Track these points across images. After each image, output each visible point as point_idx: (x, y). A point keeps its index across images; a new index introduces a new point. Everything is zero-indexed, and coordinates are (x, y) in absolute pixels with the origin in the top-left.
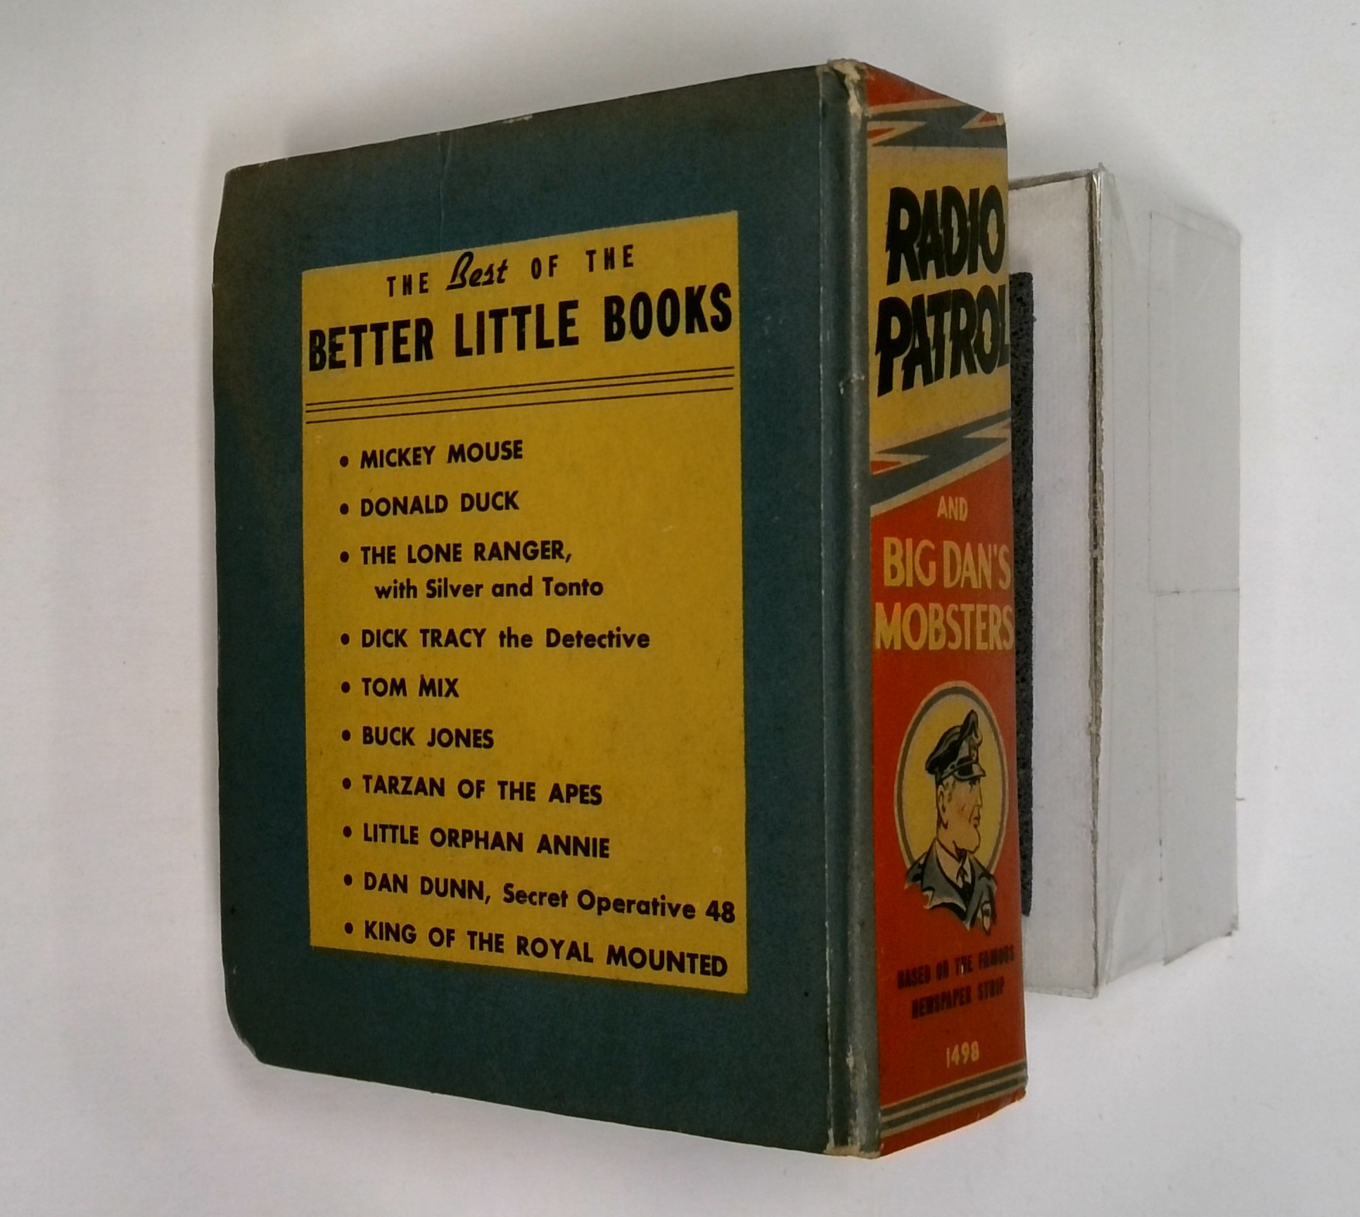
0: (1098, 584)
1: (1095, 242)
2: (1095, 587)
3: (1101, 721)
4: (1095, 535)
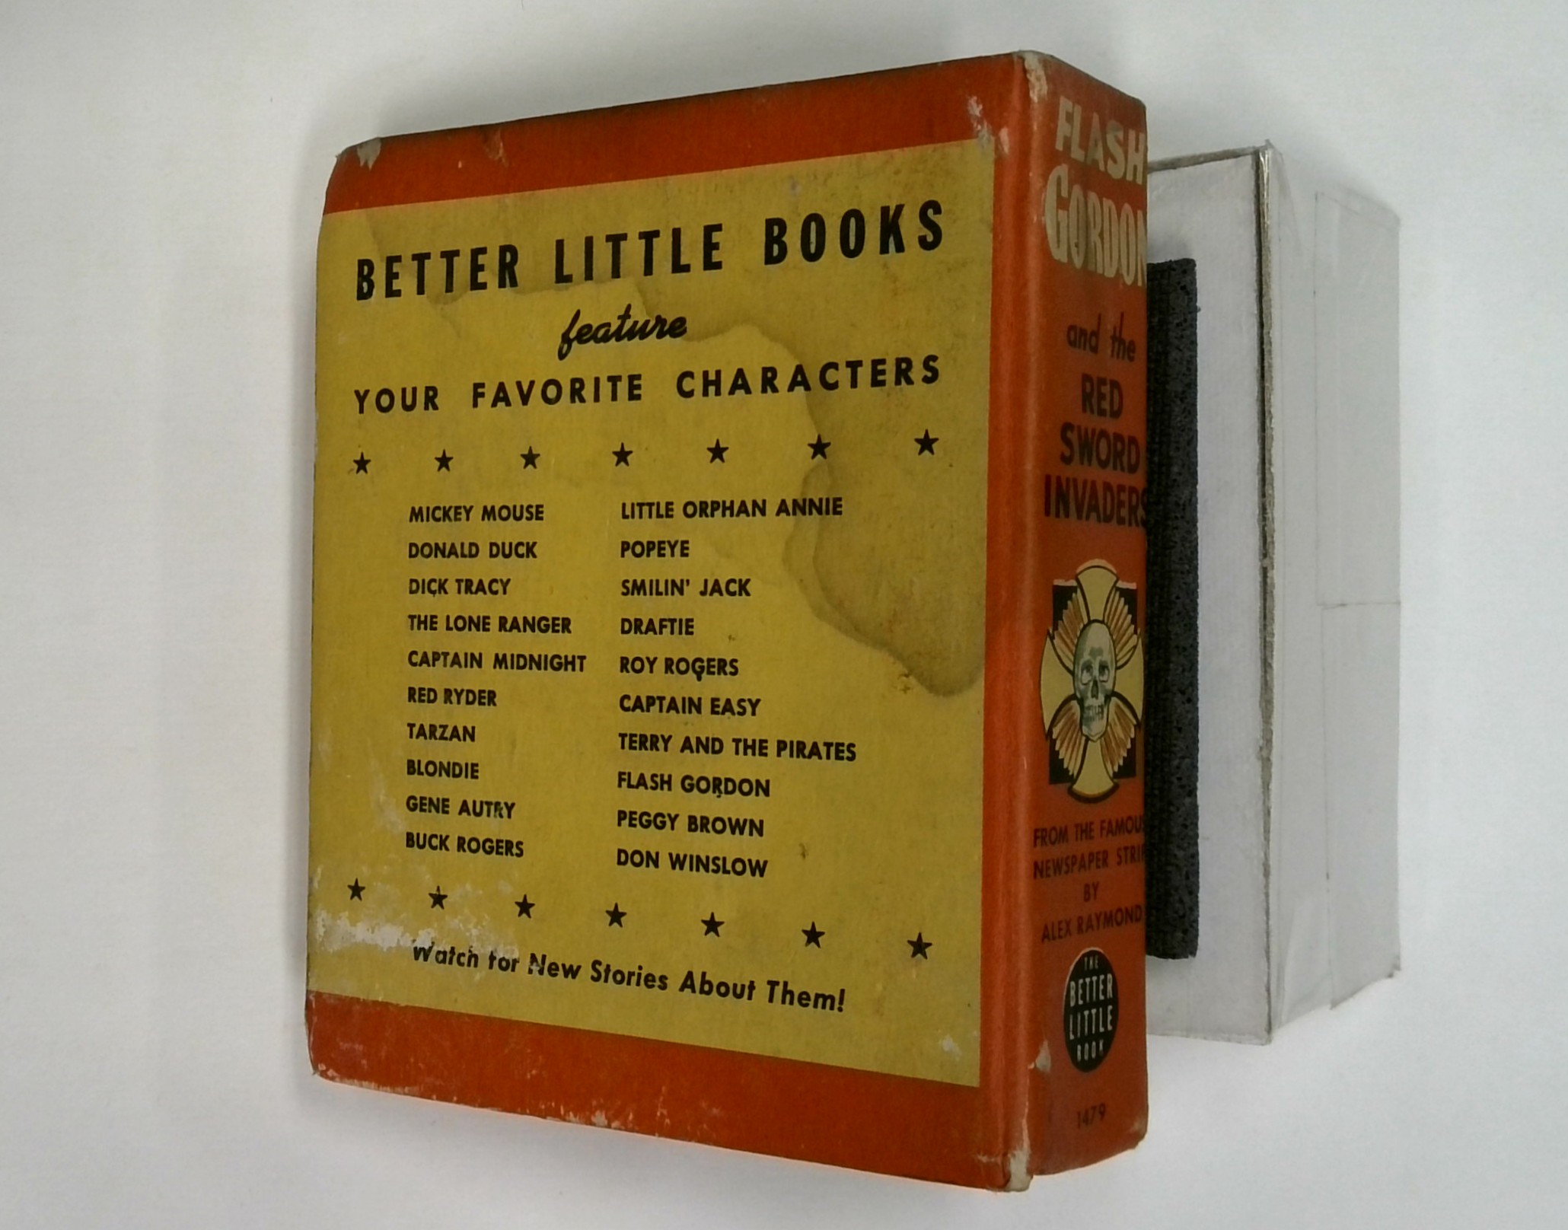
0: (1268, 595)
1: (1262, 226)
2: (1265, 600)
3: (1271, 744)
4: (1265, 542)
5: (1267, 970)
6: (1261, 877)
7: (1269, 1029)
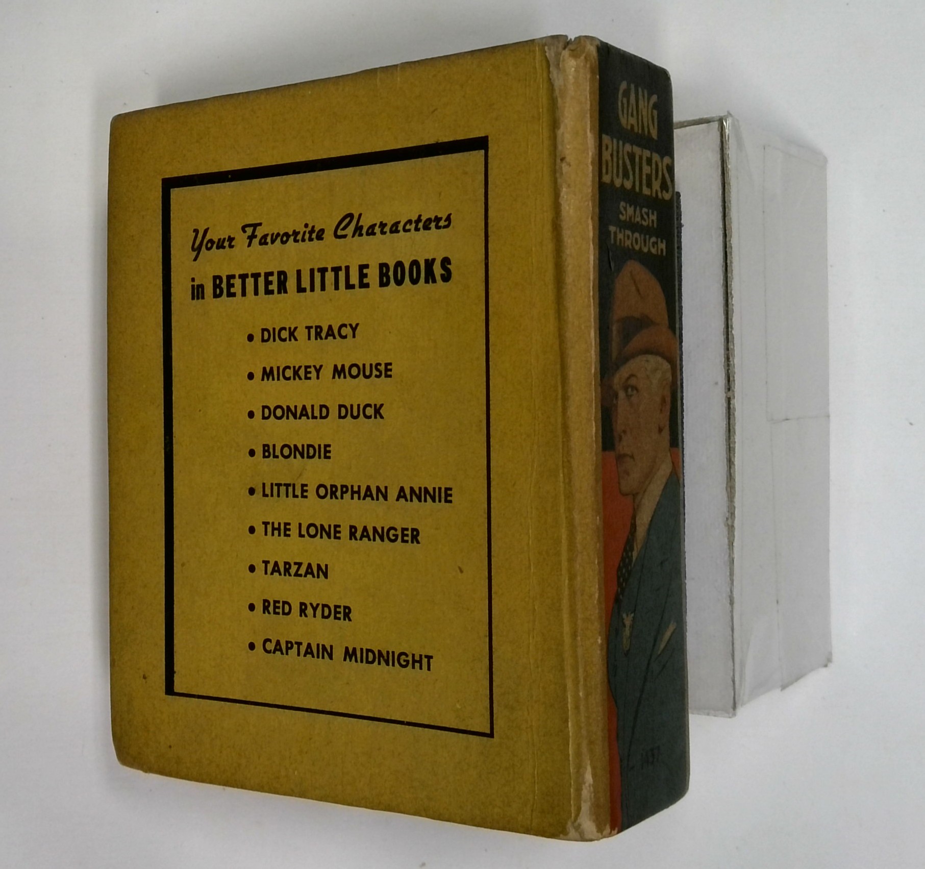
0: (731, 417)
1: (725, 169)
2: (729, 419)
3: (735, 516)
4: (729, 381)
5: (732, 669)
6: (728, 605)
7: (734, 707)
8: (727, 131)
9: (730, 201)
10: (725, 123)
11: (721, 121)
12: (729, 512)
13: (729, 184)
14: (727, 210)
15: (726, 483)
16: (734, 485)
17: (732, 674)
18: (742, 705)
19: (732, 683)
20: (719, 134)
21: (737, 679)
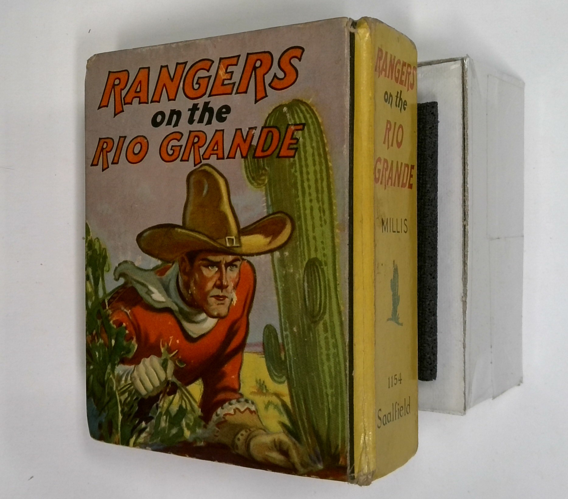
1: (465, 88)
2: (465, 237)
3: (467, 296)
4: (465, 215)
5: (464, 386)
6: (462, 348)
7: (465, 409)
8: (466, 66)
9: (467, 108)
10: (465, 61)
11: (462, 60)
12: (463, 293)
13: (467, 97)
14: (465, 113)
15: (462, 275)
16: (467, 277)
17: (464, 389)
18: (469, 408)
19: (463, 395)
20: (461, 67)
21: (466, 393)
